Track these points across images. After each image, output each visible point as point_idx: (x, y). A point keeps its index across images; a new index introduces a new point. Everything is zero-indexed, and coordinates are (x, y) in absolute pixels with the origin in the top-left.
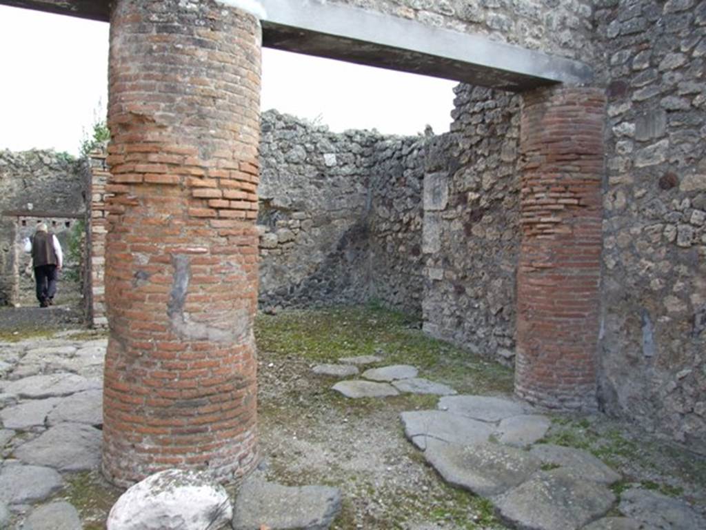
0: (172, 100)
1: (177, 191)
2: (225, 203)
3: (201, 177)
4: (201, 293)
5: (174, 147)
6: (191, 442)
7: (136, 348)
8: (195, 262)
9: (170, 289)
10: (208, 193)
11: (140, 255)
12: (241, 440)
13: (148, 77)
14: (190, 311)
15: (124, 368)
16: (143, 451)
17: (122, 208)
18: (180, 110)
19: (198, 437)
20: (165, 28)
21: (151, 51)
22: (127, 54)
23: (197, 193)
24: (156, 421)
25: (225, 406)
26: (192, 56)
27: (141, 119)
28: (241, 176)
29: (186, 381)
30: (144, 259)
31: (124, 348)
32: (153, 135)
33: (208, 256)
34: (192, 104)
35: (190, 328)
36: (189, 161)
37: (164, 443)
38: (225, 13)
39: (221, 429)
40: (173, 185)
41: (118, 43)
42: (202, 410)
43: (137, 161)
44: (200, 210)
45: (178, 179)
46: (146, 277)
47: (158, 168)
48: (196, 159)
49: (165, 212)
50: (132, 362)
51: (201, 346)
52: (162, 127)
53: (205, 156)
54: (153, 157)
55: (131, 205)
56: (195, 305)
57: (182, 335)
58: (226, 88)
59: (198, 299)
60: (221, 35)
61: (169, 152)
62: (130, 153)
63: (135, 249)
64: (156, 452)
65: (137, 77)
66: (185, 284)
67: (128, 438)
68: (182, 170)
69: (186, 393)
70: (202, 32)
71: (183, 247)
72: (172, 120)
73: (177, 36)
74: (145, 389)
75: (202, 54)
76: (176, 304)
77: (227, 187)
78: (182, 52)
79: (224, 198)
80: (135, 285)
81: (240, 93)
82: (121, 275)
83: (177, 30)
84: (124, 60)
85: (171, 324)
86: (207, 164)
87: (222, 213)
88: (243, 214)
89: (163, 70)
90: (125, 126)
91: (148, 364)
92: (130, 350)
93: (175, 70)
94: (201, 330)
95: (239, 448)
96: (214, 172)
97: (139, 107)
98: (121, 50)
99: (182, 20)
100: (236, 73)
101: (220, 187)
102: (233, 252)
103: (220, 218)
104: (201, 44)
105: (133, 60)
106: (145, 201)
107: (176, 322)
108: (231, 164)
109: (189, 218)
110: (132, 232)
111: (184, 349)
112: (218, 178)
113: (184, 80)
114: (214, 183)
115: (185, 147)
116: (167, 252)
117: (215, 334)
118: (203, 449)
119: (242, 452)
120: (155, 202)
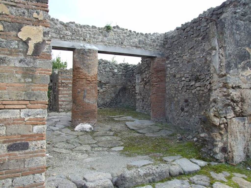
0: (84, 65)
1: (84, 79)
2: (92, 81)
3: (88, 77)
4: (88, 95)
5: (84, 72)
6: (87, 119)
7: (78, 104)
8: (87, 90)
9: (83, 95)
10: (89, 79)
11: (79, 89)
12: (95, 121)
13: (80, 61)
14: (87, 98)
15: (76, 108)
16: (79, 121)
17: (76, 82)
18: (85, 66)
19: (88, 119)
20: (83, 54)
21: (80, 57)
22: (76, 58)
23: (88, 79)
24: (81, 116)
25: (92, 114)
26: (87, 58)
27: (79, 68)
28: (94, 76)
29: (86, 110)
30: (79, 90)
31: (76, 105)
32: (81, 70)
33: (89, 89)
34: (87, 65)
35: (86, 101)
36: (86, 74)
37: (82, 119)
38: (92, 51)
39: (92, 118)
40: (84, 78)
41: (75, 56)
42: (88, 114)
43: (78, 75)
44: (88, 82)
45: (85, 77)
46: (80, 93)
47: (81, 76)
48: (88, 74)
49: (83, 82)
50: (77, 107)
51: (88, 104)
52: (82, 69)
53: (89, 73)
54: (81, 74)
55: (77, 82)
56: (87, 97)
57: (85, 102)
58: (92, 63)
59: (88, 96)
60: (91, 54)
61: (83, 73)
62: (77, 73)
63: (78, 88)
64: (81, 121)
65: (78, 61)
66: (86, 94)
67: (77, 119)
68: (85, 76)
69: (86, 111)
70: (88, 54)
71: (86, 88)
72: (84, 68)
73: (84, 55)
74: (79, 111)
75: (88, 58)
76: (84, 97)
77: (92, 78)
78: (85, 57)
79: (92, 80)
80: (78, 94)
81: (94, 63)
82: (76, 92)
83: (84, 54)
84: (76, 59)
85: (83, 100)
86: (89, 75)
87: (92, 83)
88: (95, 83)
89: (82, 60)
90: (76, 69)
91: (80, 107)
92: (77, 105)
93: (84, 60)
94: (88, 101)
95: (94, 122)
96: (90, 76)
97: (79, 66)
98: (76, 57)
99: (85, 52)
100: (94, 60)
101: (91, 78)
102: (93, 89)
103: (91, 83)
104: (88, 56)
105: (78, 59)
106: (80, 81)
107: (84, 100)
108: (93, 75)
109: (86, 83)
110: (77, 85)
111: (86, 104)
112: (91, 77)
113: (86, 62)
114: (90, 78)
115: (86, 72)
116: (83, 89)
117: (90, 102)
118: (88, 121)
119: (95, 123)
120: (81, 81)
